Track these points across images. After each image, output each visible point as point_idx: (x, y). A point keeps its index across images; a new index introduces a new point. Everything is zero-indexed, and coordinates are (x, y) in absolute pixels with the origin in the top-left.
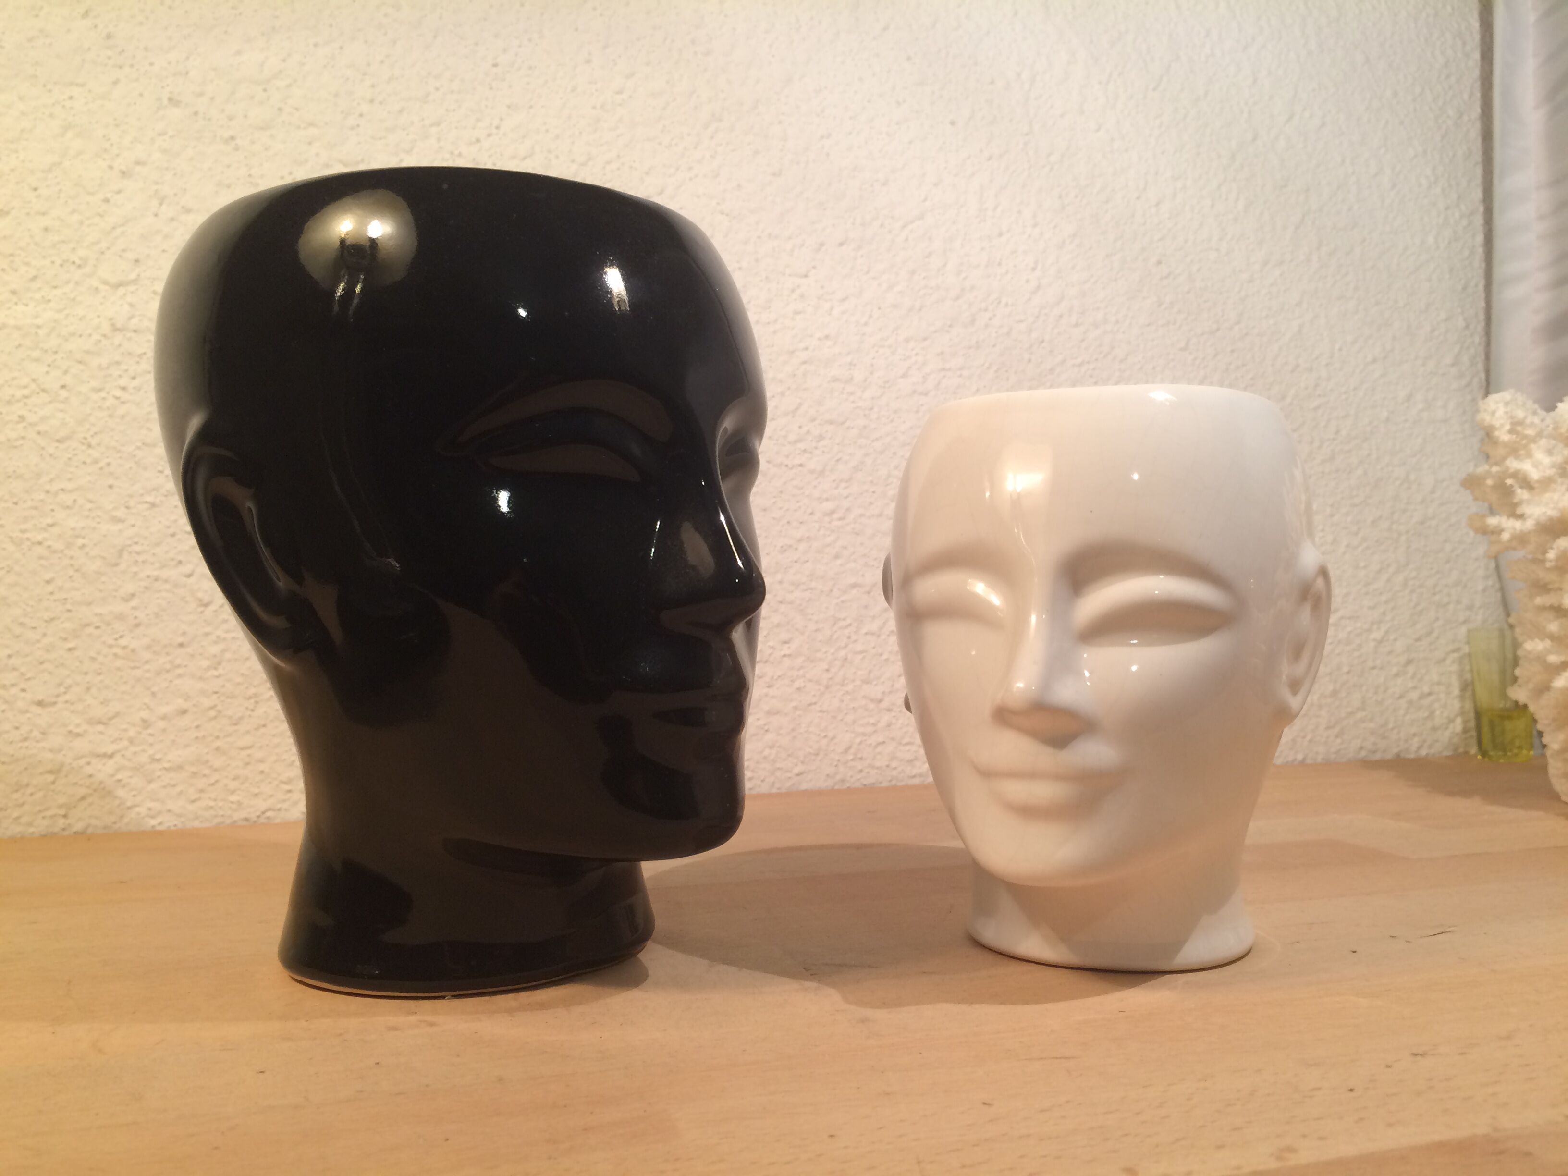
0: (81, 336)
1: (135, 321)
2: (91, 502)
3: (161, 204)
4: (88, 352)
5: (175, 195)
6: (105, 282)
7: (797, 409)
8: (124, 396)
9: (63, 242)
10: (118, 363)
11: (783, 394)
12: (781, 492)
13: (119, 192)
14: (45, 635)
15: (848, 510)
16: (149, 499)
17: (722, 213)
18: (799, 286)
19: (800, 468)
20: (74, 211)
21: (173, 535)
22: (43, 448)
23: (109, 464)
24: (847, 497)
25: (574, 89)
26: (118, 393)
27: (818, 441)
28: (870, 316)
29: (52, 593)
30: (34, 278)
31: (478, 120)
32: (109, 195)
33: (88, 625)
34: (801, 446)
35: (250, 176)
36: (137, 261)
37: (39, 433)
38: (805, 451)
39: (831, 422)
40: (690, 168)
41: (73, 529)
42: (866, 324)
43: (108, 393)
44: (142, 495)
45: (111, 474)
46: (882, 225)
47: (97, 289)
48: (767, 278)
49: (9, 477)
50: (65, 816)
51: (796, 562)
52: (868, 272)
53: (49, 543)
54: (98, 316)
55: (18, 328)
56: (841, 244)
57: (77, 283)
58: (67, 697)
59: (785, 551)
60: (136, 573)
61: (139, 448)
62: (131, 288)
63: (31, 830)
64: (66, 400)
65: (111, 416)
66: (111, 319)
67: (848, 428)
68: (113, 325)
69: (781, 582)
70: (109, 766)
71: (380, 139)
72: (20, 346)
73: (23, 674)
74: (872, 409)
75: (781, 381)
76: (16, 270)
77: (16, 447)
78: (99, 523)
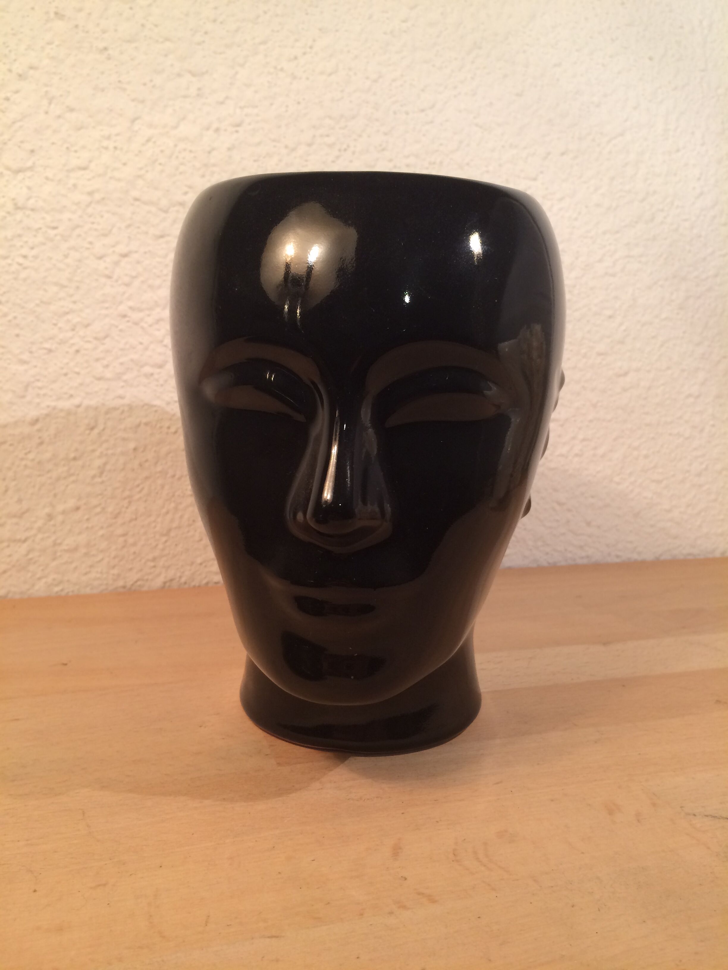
1: (31, 202)
3: (50, 103)
5: (61, 96)
6: (8, 168)
8: (26, 263)
10: (20, 236)
13: (17, 92)
16: (47, 345)
17: (477, 125)
21: (66, 375)
23: (15, 318)
25: (370, 17)
26: (21, 260)
31: (296, 40)
32: (9, 95)
35: (120, 82)
36: (32, 151)
40: (455, 87)
42: (576, 219)
43: (13, 260)
44: (41, 343)
45: (17, 325)
46: (594, 140)
52: (580, 178)
56: (563, 154)
60: (38, 404)
61: (37, 305)
62: (29, 174)
65: (16, 279)
66: (13, 199)
68: (15, 204)
70: (24, 548)
71: (221, 53)
78: (9, 364)
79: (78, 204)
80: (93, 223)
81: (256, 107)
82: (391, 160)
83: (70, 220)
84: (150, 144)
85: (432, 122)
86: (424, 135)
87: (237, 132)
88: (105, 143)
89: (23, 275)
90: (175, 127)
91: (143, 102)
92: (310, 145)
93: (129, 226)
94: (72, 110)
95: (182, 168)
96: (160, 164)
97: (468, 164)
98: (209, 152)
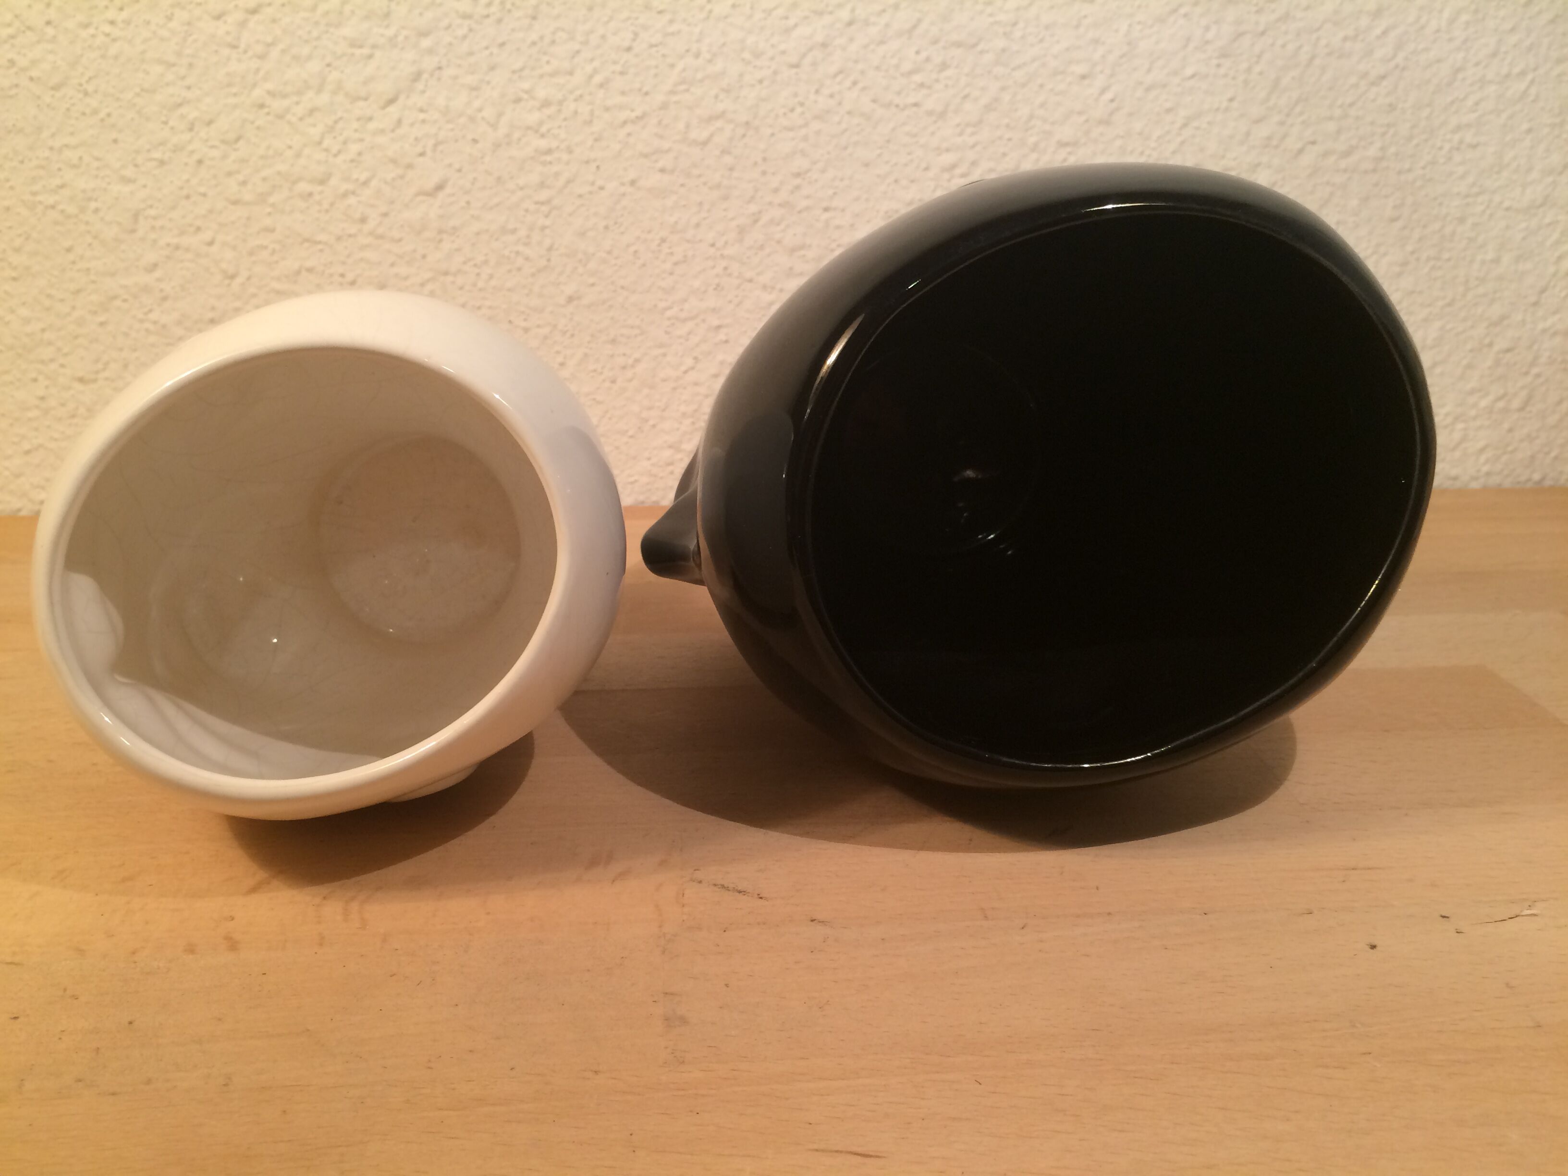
2: (98, 159)
7: (915, 27)
8: (115, 32)
12: (888, 141)
14: (74, 308)
15: (974, 163)
16: (157, 155)
19: (914, 109)
21: (188, 197)
22: (39, 97)
23: (109, 115)
24: (973, 146)
26: (107, 28)
27: (940, 71)
29: (74, 263)
33: (115, 297)
37: (31, 79)
38: (922, 85)
39: (958, 44)
41: (84, 191)
43: (97, 28)
44: (149, 151)
45: (113, 126)
49: (10, 132)
53: (61, 207)
58: (106, 374)
60: (155, 241)
61: (138, 95)
64: (54, 39)
65: (103, 57)
67: (982, 52)
73: (59, 349)
74: (1015, 24)
77: (11, 97)
78: (109, 183)
89: (113, 50)
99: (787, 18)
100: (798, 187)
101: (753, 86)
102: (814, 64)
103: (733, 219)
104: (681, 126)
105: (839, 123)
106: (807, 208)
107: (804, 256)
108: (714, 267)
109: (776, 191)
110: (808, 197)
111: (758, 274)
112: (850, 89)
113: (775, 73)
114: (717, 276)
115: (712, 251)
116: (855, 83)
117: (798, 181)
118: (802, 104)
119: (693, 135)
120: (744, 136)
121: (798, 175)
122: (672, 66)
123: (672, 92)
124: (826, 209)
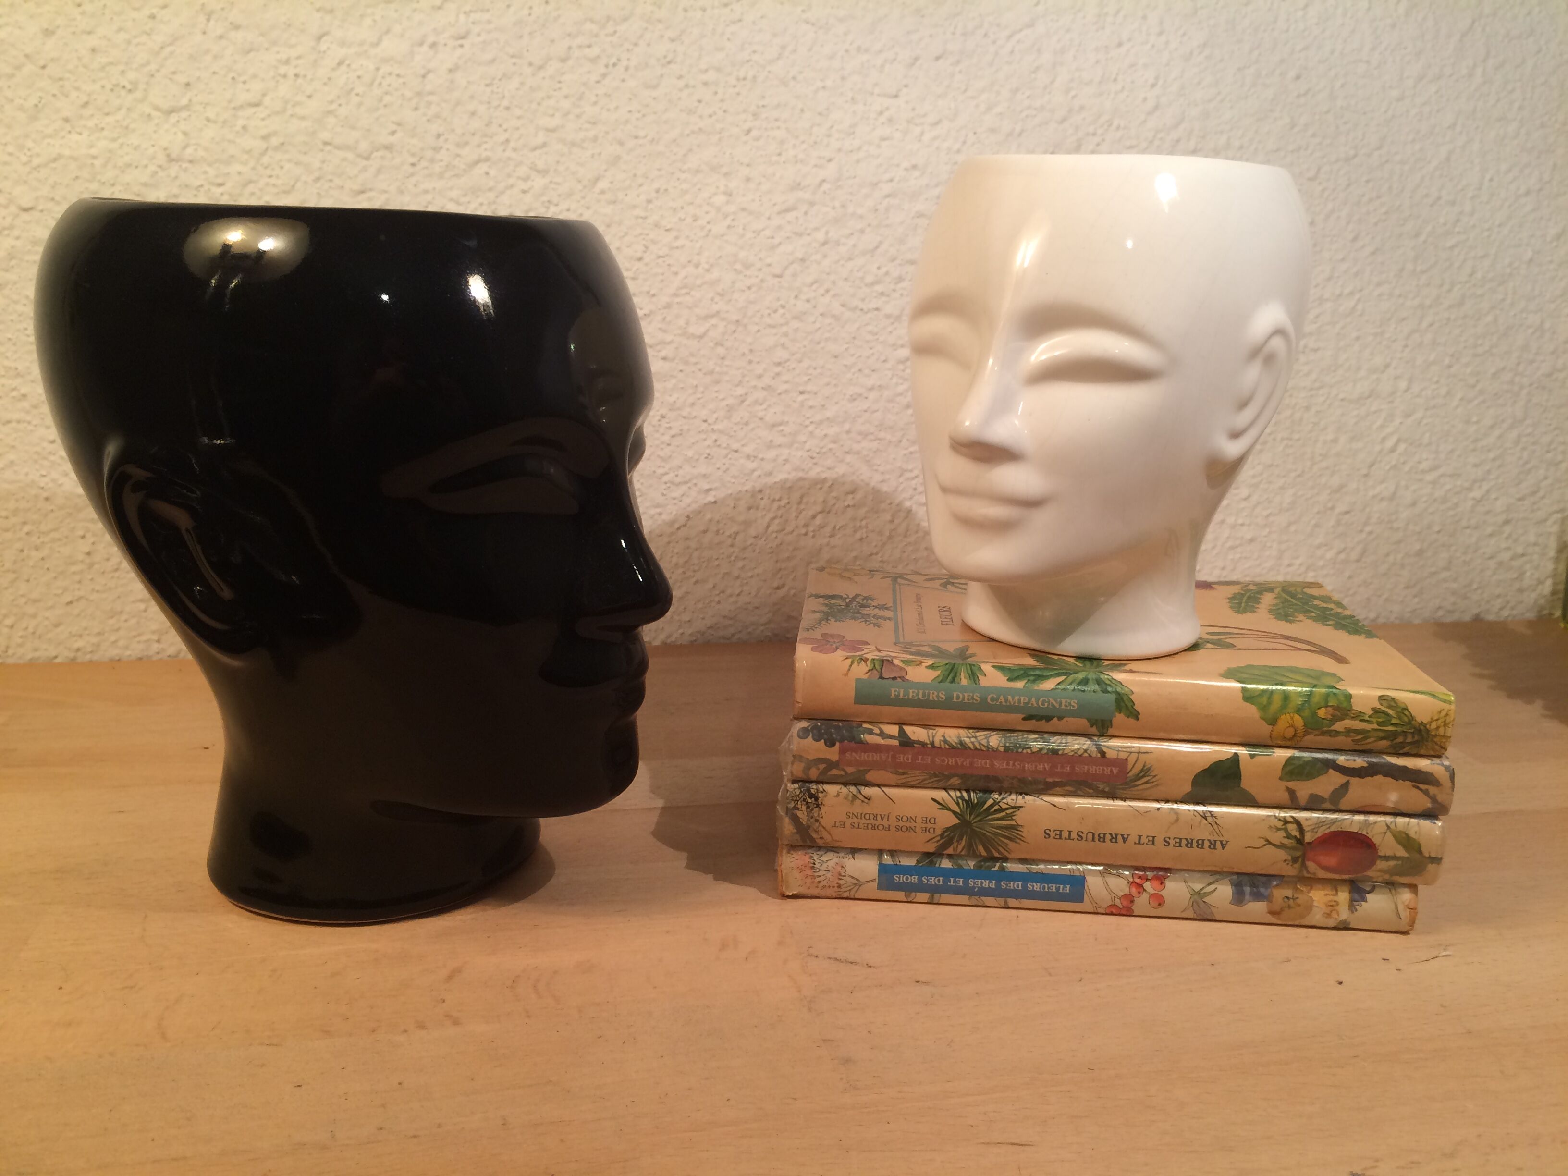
0: (137, 167)
1: (189, 151)
3: (208, 20)
4: (145, 185)
5: (223, 9)
6: (157, 108)
7: (877, 247)
9: (111, 64)
11: (862, 231)
12: (854, 338)
18: (887, 109)
19: (876, 312)
20: (120, 30)
27: (896, 284)
28: (964, 142)
30: (86, 104)
32: (154, 11)
34: (879, 288)
36: (188, 84)
38: (882, 294)
42: (958, 151)
46: (986, 35)
47: (149, 115)
48: (853, 99)
50: (158, 641)
51: (865, 411)
52: (965, 91)
54: (153, 146)
55: (74, 159)
57: (129, 109)
59: (855, 400)
62: (184, 114)
63: (128, 653)
66: (165, 149)
68: (168, 156)
69: (848, 432)
72: (77, 178)
75: (861, 217)
76: (67, 96)
79: (249, 152)
80: (270, 177)
81: (488, 10)
82: (680, 77)
83: (240, 173)
84: (343, 68)
85: (740, 20)
86: (729, 39)
87: (461, 46)
88: (283, 70)
90: (377, 44)
91: (331, 11)
92: (564, 60)
93: (318, 179)
94: (237, 27)
95: (387, 99)
96: (357, 95)
97: (794, 78)
98: (424, 76)
99: (773, 238)
100: (778, 374)
101: (744, 291)
102: (795, 275)
103: (723, 399)
104: (681, 322)
105: (814, 322)
106: (786, 391)
107: (782, 430)
108: (705, 440)
109: (760, 376)
110: (786, 382)
111: (743, 445)
112: (823, 295)
113: (762, 281)
114: (709, 446)
115: (705, 425)
116: (827, 291)
117: (778, 369)
118: (783, 307)
119: (692, 330)
120: (734, 331)
121: (779, 364)
122: (676, 274)
123: (675, 295)
124: (802, 393)
